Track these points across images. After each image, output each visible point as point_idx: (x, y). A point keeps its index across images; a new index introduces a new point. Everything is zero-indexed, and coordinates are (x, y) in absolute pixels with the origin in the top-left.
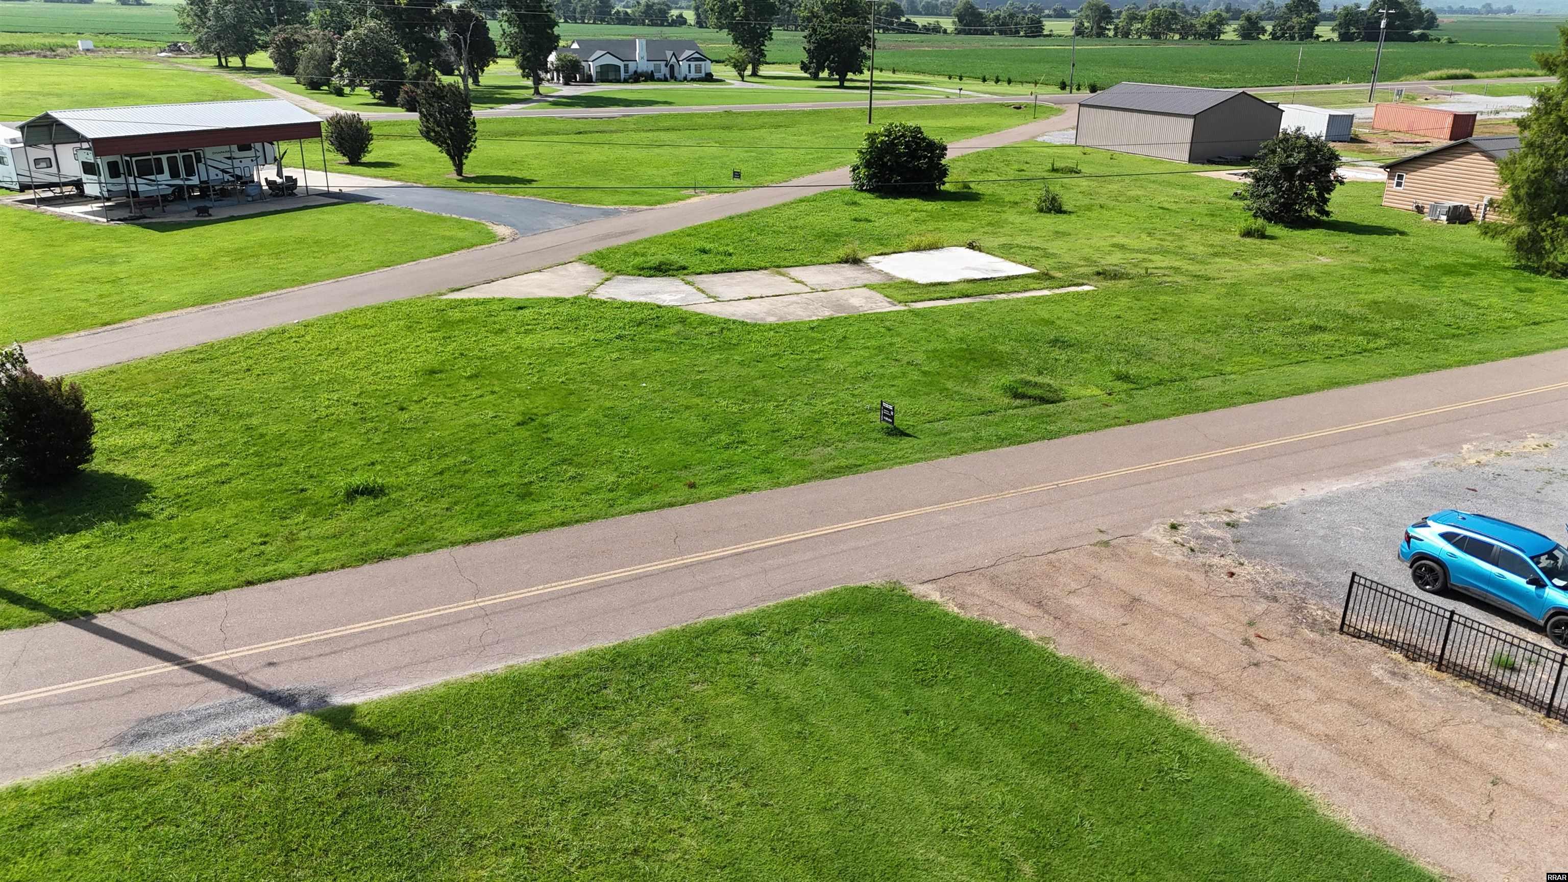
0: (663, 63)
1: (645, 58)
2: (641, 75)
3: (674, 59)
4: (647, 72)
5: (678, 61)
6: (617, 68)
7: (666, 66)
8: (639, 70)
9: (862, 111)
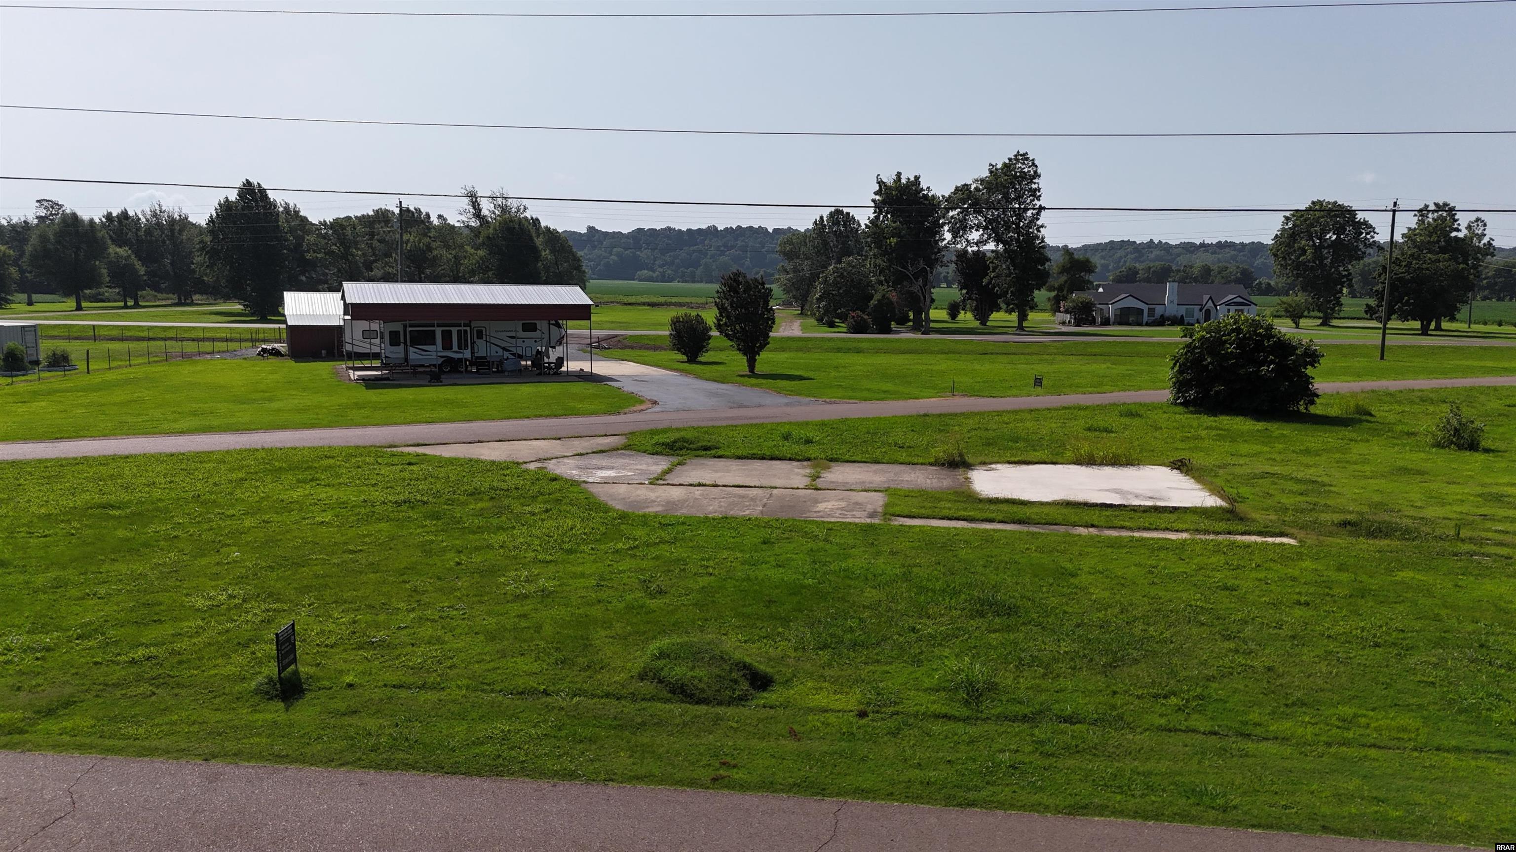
0: (1197, 308)
1: (1176, 302)
2: (1168, 319)
3: (1210, 304)
4: (1175, 316)
5: (1216, 306)
6: (1141, 311)
7: (1201, 310)
8: (1167, 314)
9: (1375, 347)
